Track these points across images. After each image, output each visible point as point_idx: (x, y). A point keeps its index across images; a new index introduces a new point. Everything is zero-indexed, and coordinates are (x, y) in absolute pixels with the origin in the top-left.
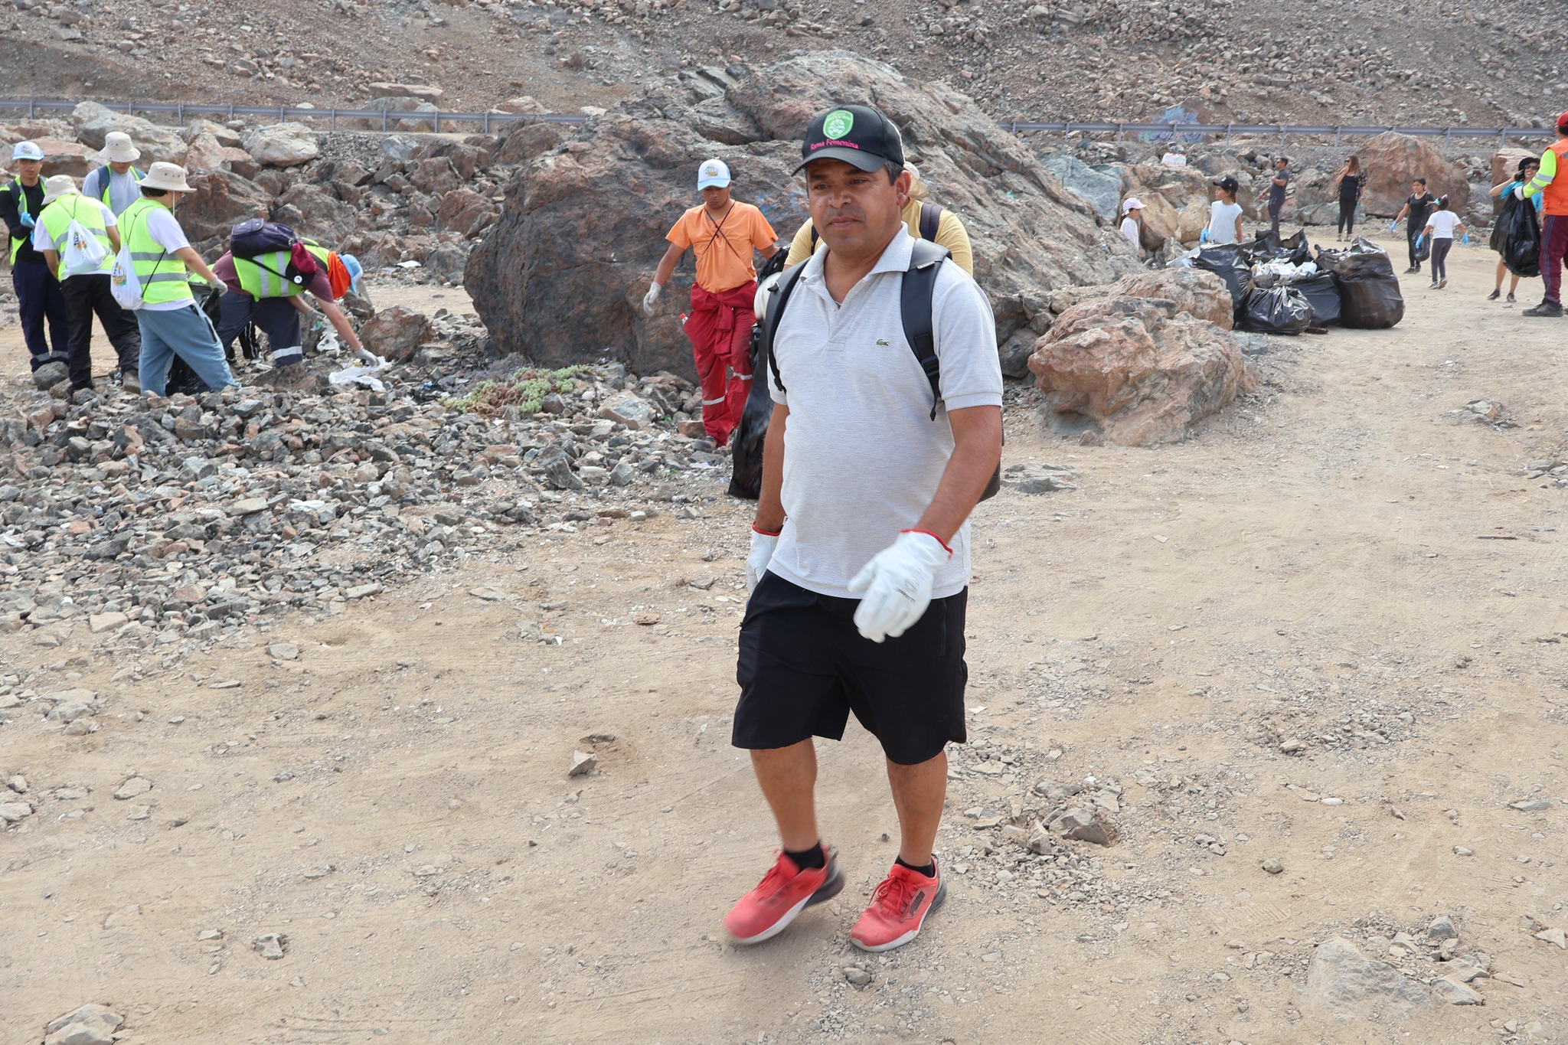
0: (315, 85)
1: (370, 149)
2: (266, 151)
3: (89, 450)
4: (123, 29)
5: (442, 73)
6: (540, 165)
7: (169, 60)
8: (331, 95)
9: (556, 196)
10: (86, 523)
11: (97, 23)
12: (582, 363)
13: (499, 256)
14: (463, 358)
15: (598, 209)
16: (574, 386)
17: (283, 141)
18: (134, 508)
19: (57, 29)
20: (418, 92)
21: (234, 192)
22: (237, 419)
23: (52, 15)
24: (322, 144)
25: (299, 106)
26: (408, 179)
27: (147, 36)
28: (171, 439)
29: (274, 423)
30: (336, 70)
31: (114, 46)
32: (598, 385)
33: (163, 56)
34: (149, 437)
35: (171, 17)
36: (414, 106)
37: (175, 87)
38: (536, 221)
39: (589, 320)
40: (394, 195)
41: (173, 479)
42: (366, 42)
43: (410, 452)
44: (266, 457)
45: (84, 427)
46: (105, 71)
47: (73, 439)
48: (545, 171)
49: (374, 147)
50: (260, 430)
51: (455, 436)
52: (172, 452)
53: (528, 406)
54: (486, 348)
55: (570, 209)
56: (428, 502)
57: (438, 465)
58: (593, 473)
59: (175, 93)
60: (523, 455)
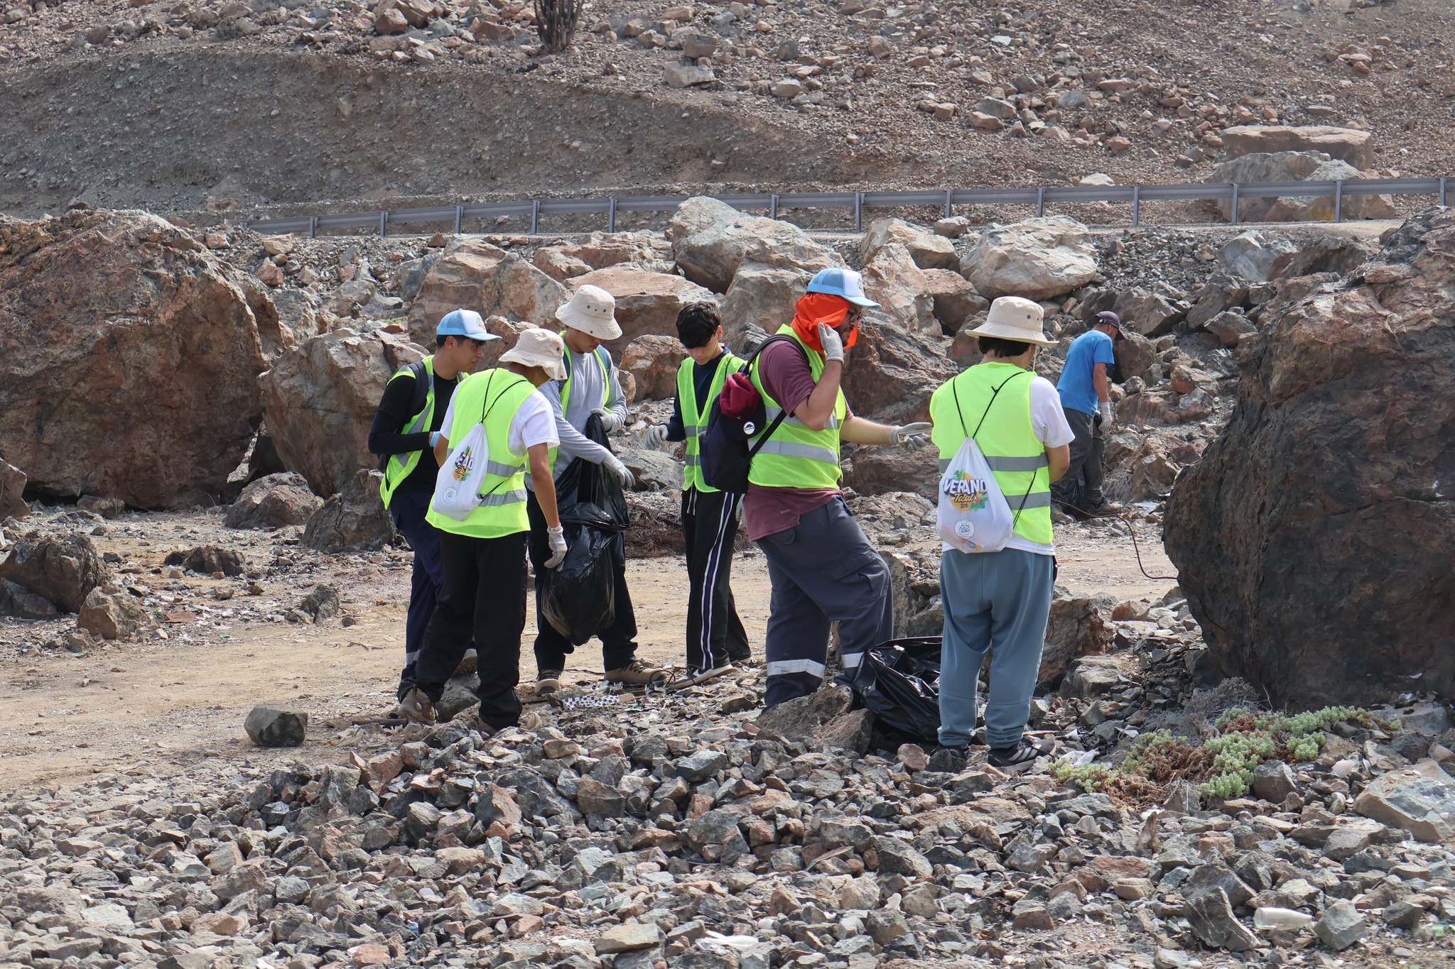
0: (1119, 139)
1: (1198, 261)
2: (1000, 273)
3: (434, 826)
4: (785, 59)
5: (1375, 98)
6: (1302, 312)
7: (858, 109)
8: (1150, 155)
9: (1330, 370)
10: (386, 948)
11: (742, 51)
12: (1347, 702)
13: (1224, 488)
14: (1152, 685)
15: (1411, 395)
16: (1321, 748)
17: (1033, 252)
18: (462, 929)
19: (675, 67)
20: (1318, 139)
21: (889, 359)
22: (680, 783)
23: (671, 44)
24: (1107, 255)
25: (1085, 180)
26: (1254, 319)
27: (826, 67)
28: (566, 812)
29: (738, 794)
30: (1164, 105)
31: (768, 92)
32: (1370, 747)
33: (849, 103)
34: (533, 808)
35: (872, 29)
36: (1310, 167)
37: (864, 159)
38: (1290, 419)
39: (1382, 616)
40: (1222, 353)
41: (547, 883)
42: (1226, 47)
43: (955, 861)
44: (712, 854)
45: (436, 785)
46: (747, 137)
47: (416, 807)
48: (1311, 323)
49: (1207, 256)
50: (715, 805)
51: (1052, 834)
52: (562, 837)
53: (1223, 782)
54: (1200, 667)
55: (1355, 397)
56: (940, 953)
57: (994, 887)
58: (1286, 920)
59: (863, 170)
60: (1159, 877)
